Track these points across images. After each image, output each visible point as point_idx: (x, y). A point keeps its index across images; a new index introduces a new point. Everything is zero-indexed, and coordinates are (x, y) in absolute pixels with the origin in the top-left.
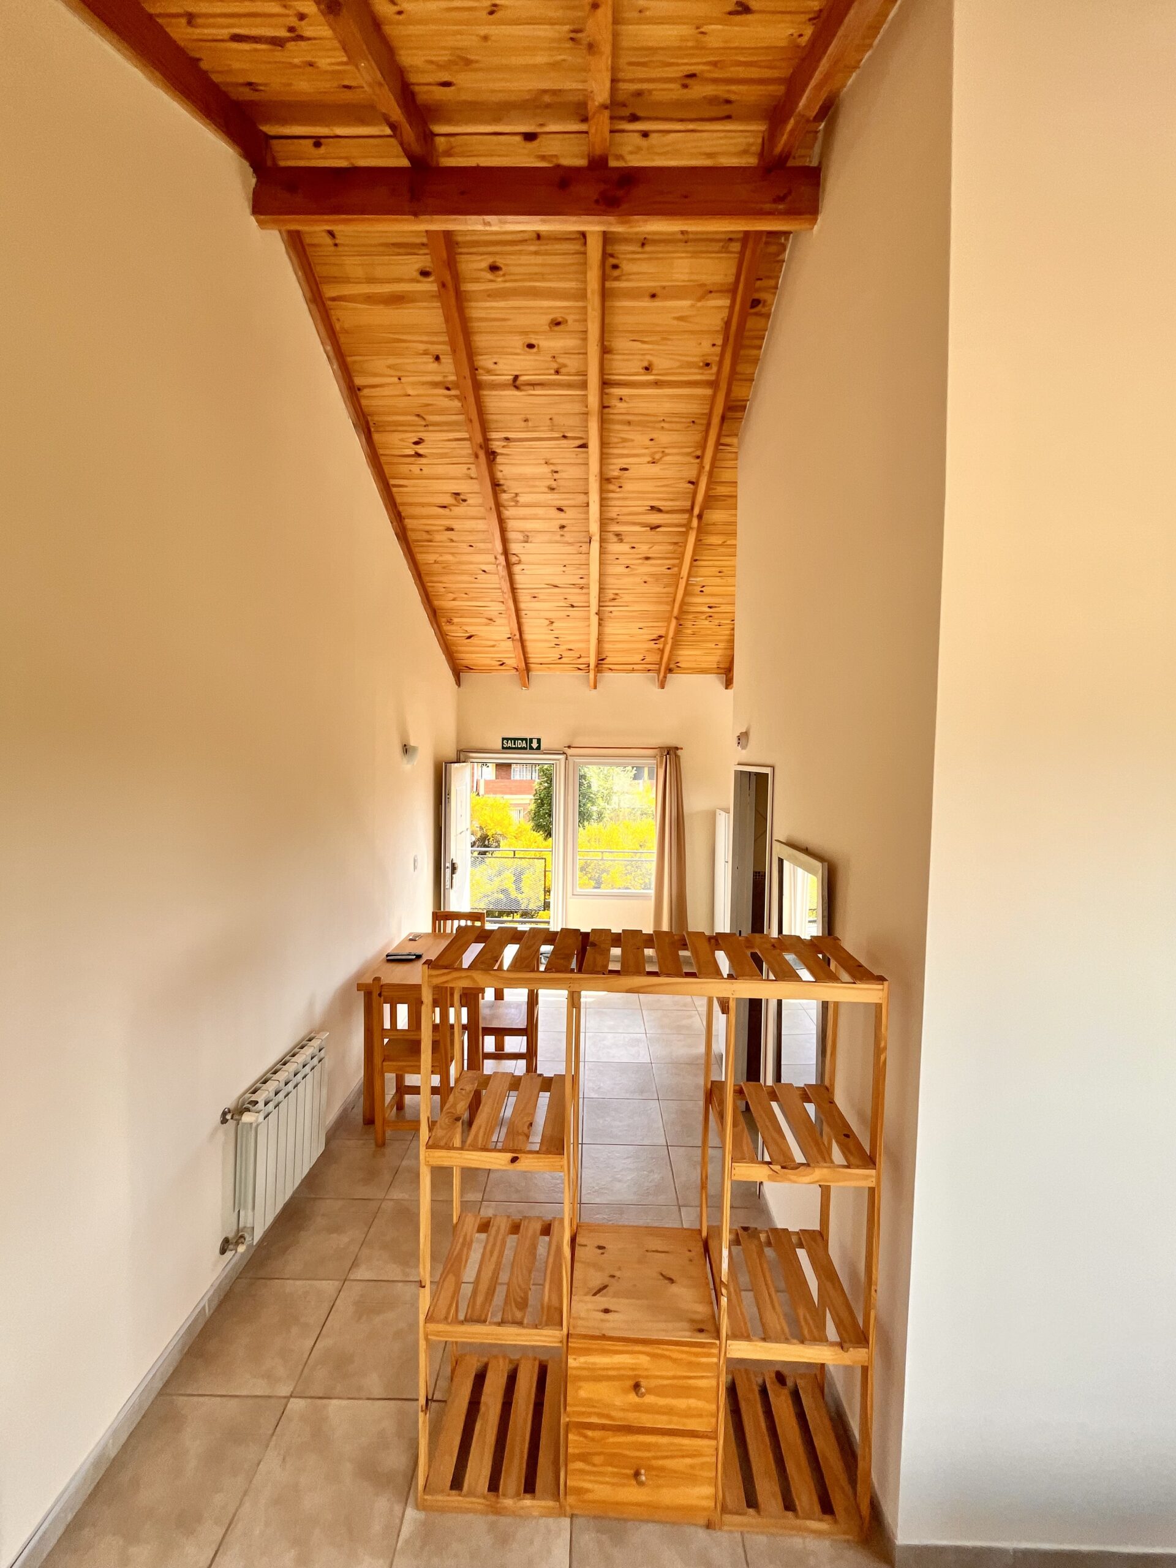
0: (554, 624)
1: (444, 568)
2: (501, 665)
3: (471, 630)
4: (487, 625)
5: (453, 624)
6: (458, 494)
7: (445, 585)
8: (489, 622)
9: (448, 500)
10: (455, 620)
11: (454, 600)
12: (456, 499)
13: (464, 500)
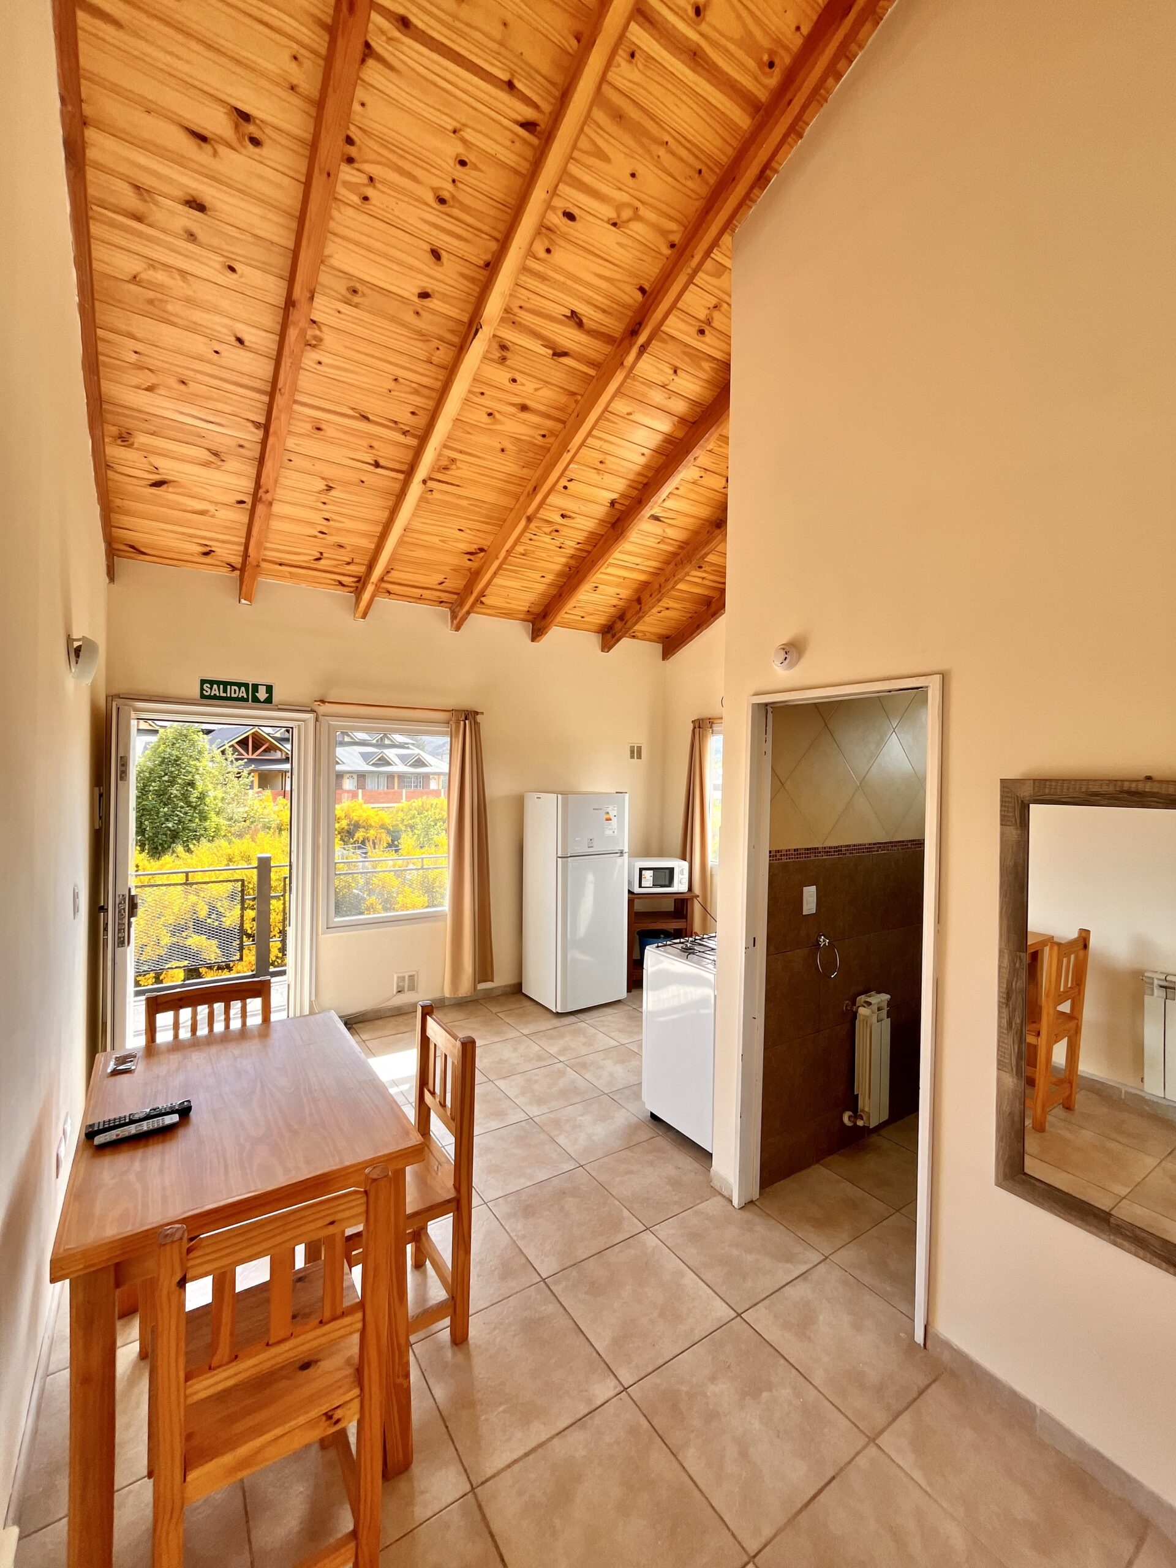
0: (333, 493)
1: (151, 302)
2: (206, 554)
3: (168, 468)
4: (206, 464)
5: (131, 446)
6: (246, 117)
7: (139, 347)
8: (213, 458)
9: (217, 123)
10: (141, 439)
11: (150, 389)
12: (237, 127)
13: (255, 142)
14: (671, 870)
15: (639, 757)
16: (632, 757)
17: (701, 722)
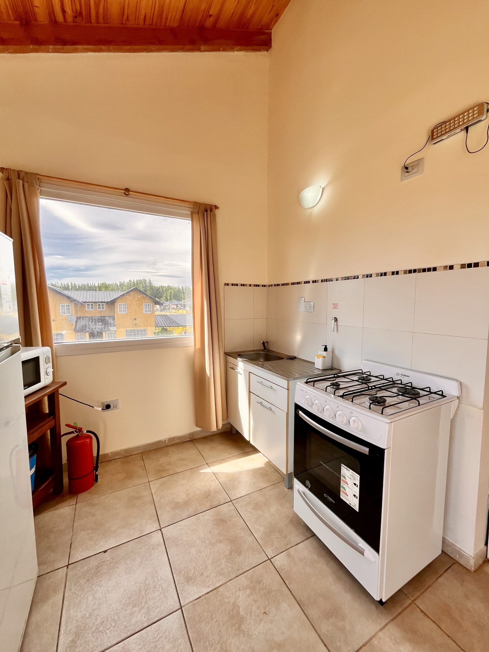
14: (36, 360)
17: (22, 175)
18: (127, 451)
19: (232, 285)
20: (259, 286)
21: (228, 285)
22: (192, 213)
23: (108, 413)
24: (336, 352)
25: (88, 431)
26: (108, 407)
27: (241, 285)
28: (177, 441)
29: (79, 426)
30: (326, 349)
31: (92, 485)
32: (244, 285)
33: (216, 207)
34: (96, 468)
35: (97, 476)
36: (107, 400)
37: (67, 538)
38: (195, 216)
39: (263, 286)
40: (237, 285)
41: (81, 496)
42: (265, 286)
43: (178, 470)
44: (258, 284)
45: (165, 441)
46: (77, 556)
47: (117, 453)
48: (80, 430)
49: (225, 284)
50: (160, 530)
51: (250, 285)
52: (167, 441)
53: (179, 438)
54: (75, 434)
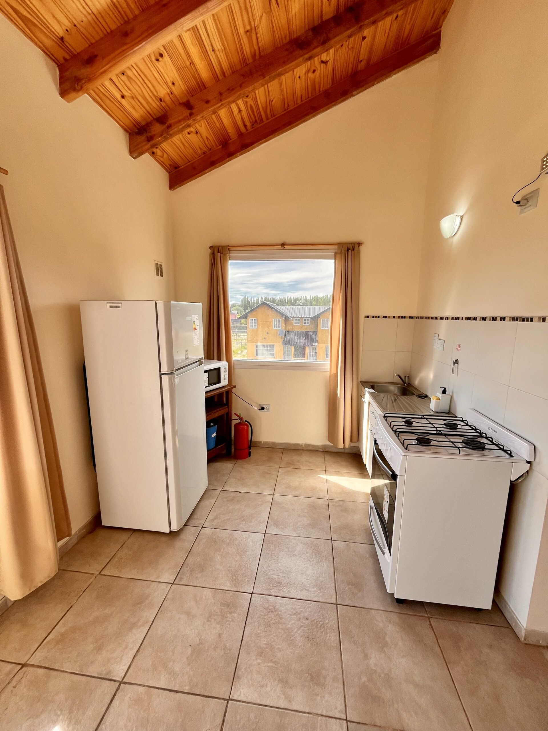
14: (218, 369)
15: (162, 276)
16: (157, 274)
17: (220, 248)
18: (274, 444)
19: (373, 317)
20: (405, 317)
21: (368, 317)
22: (336, 254)
23: (262, 412)
24: (455, 397)
25: (246, 421)
26: (263, 408)
27: (384, 317)
28: (311, 448)
29: (242, 416)
30: (444, 392)
31: (247, 457)
32: (386, 317)
33: (359, 244)
34: (250, 447)
35: (250, 452)
36: (263, 403)
37: (226, 478)
38: (338, 256)
39: (410, 317)
40: (379, 317)
41: (240, 461)
42: (412, 318)
43: (302, 467)
44: (403, 315)
45: (302, 445)
46: (227, 488)
47: (266, 443)
48: (241, 419)
49: (365, 317)
50: (273, 495)
51: (394, 317)
52: (303, 445)
53: (313, 446)
54: (239, 421)
